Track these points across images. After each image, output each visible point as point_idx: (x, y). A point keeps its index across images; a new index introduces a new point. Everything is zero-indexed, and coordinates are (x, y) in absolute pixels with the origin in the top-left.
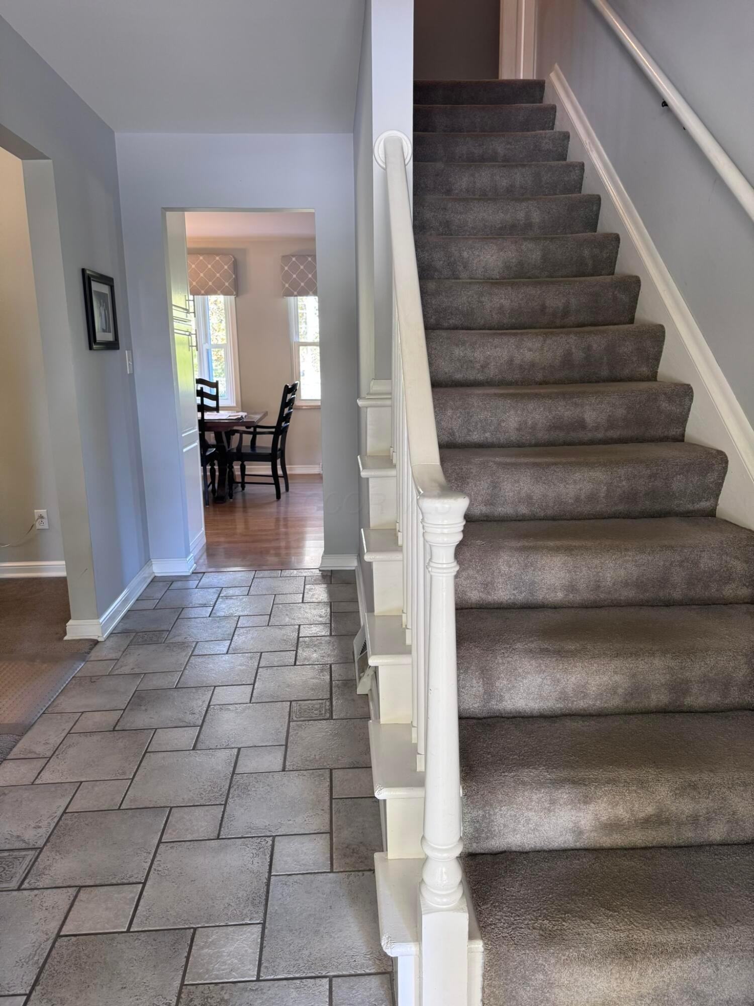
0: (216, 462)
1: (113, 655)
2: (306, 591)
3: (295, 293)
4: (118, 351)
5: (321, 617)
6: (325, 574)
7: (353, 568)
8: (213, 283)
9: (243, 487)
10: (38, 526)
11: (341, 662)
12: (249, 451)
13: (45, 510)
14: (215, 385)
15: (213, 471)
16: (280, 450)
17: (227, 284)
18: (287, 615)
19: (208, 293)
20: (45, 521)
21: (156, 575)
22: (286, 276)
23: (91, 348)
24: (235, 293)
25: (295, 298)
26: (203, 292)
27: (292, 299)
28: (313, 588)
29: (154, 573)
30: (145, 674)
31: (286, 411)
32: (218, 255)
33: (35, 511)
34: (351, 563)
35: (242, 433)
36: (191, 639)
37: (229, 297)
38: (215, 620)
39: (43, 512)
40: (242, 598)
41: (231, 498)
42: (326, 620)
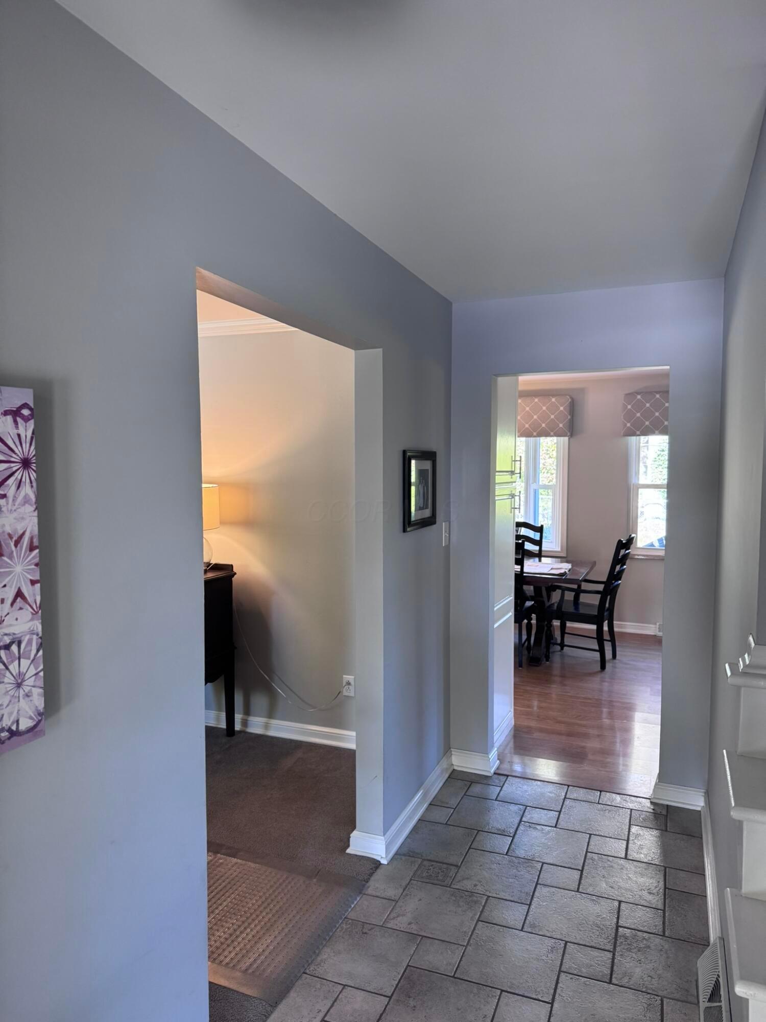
0: (534, 616)
1: (392, 892)
2: (631, 838)
3: (638, 433)
4: (434, 526)
5: (650, 893)
6: (659, 811)
7: (699, 809)
8: (546, 425)
9: (562, 649)
10: (345, 693)
11: (677, 996)
12: (571, 609)
13: (353, 677)
14: (540, 530)
15: (529, 626)
16: (608, 610)
17: (561, 425)
18: (604, 877)
19: (540, 435)
20: (352, 688)
21: (456, 768)
22: (629, 415)
23: (404, 531)
24: (569, 434)
25: (638, 437)
26: (535, 434)
27: (634, 438)
28: (641, 833)
29: (453, 765)
30: (423, 936)
31: (618, 568)
32: (553, 396)
33: (344, 676)
34: (695, 801)
35: (564, 590)
36: (480, 889)
37: (562, 438)
38: (513, 862)
39: (350, 678)
40: (549, 832)
41: (547, 660)
42: (656, 900)
